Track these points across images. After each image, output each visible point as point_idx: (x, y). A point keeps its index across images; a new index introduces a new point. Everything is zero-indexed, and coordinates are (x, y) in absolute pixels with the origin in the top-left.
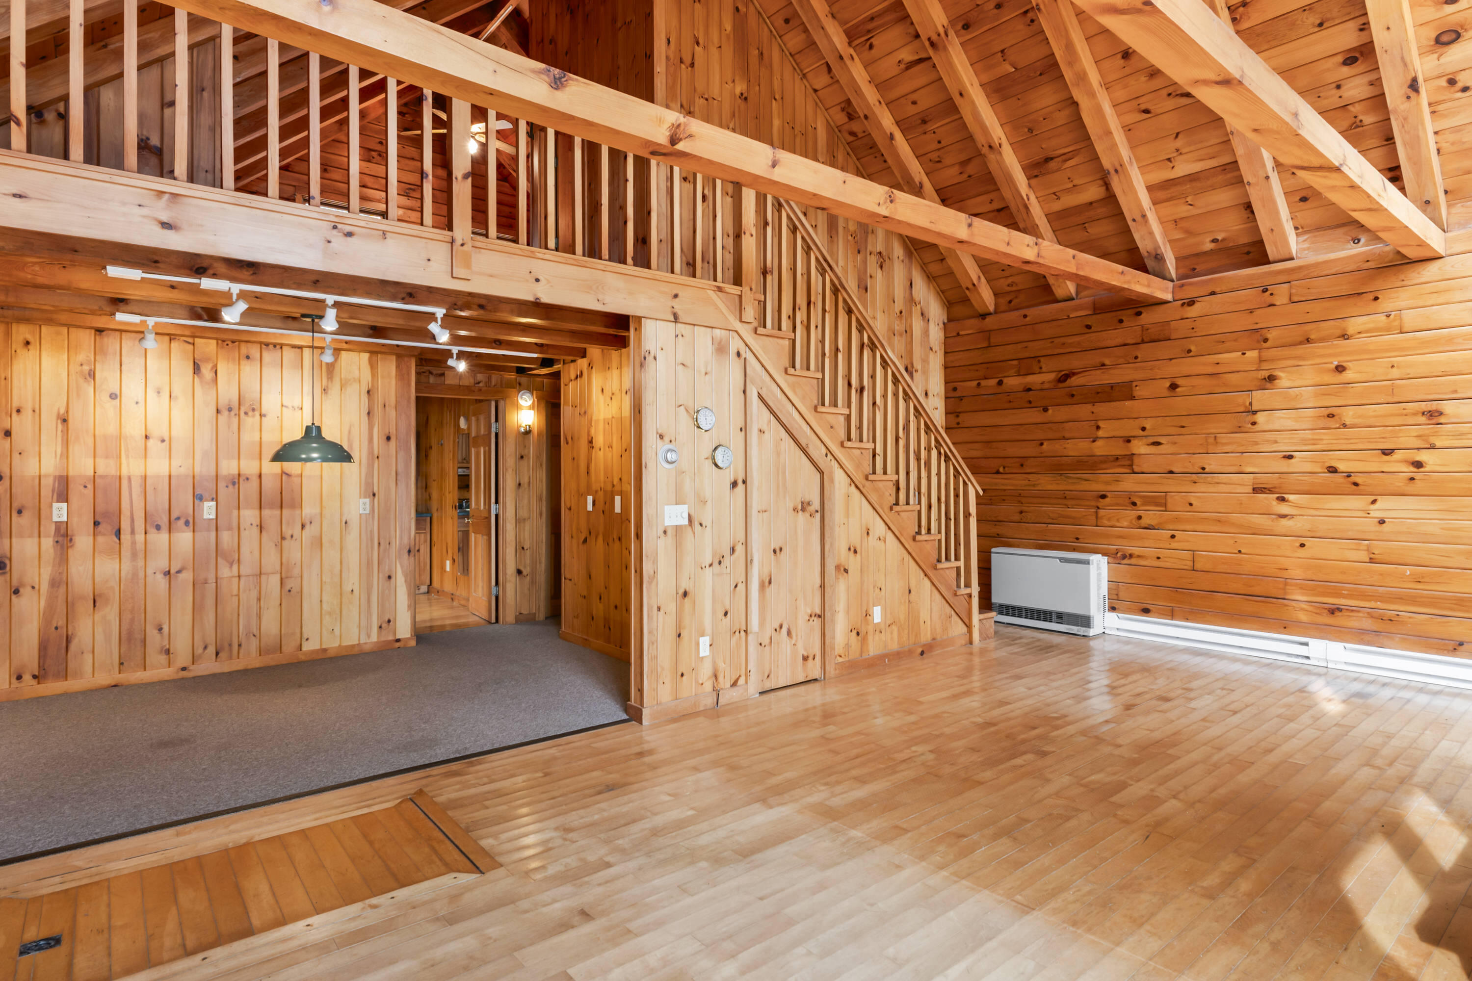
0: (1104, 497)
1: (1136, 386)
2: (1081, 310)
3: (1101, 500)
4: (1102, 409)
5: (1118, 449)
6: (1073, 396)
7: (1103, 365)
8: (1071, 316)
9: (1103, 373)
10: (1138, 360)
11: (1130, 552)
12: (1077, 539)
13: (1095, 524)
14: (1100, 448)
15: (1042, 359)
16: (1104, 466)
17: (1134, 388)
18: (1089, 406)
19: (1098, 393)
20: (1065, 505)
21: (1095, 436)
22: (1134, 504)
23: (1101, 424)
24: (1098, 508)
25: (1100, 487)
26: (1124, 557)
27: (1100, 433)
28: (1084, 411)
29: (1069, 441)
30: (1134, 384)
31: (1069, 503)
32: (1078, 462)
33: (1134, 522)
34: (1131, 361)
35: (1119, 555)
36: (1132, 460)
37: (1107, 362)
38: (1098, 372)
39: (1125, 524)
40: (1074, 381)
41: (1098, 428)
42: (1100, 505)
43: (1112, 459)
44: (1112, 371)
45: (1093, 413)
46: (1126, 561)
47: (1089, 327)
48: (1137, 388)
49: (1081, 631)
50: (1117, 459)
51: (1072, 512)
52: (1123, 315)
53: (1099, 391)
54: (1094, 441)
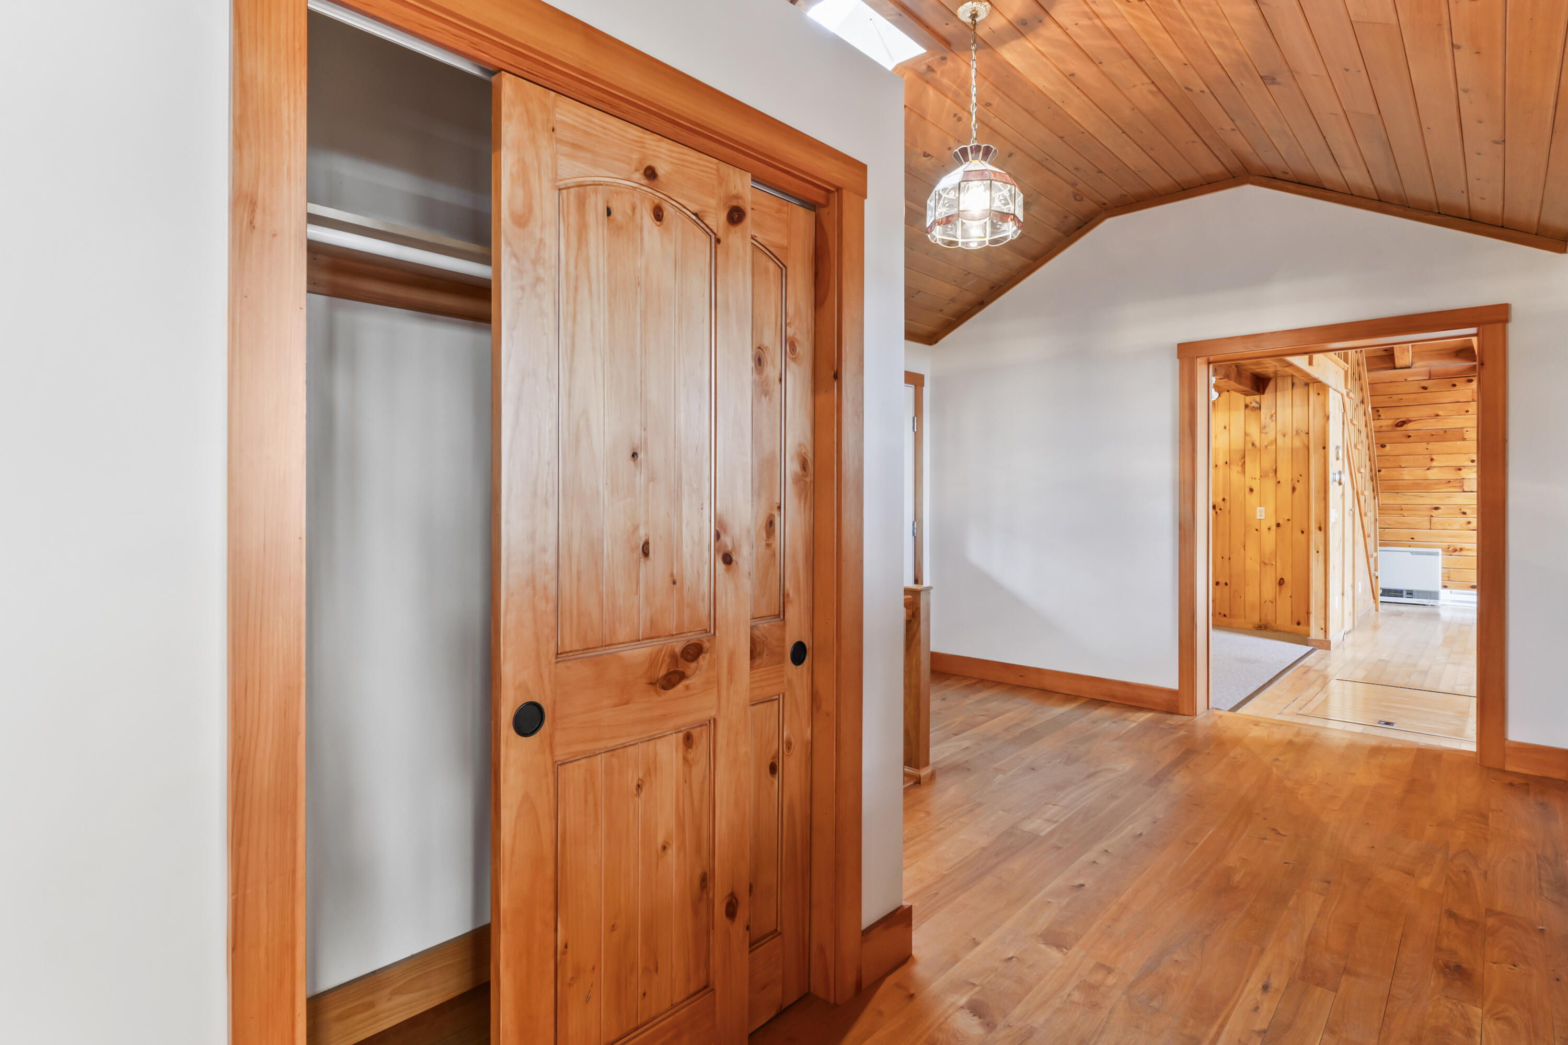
0: (1436, 508)
1: (1467, 431)
2: (1418, 376)
3: (1434, 511)
4: (1434, 446)
5: (1451, 475)
6: (1409, 436)
7: (1438, 415)
8: (1408, 379)
9: (1438, 421)
10: (1469, 413)
11: (1460, 547)
12: (1413, 539)
13: (1429, 528)
14: (1433, 474)
15: (1381, 410)
16: (1438, 487)
17: (1465, 432)
18: (1424, 445)
19: (1433, 435)
20: (1402, 515)
21: (1429, 466)
22: (1464, 513)
23: (1434, 457)
24: (1432, 516)
25: (1436, 502)
26: (1455, 550)
27: (1434, 464)
28: (1420, 447)
29: (1405, 469)
30: (1465, 429)
31: (1405, 513)
32: (1414, 484)
33: (1464, 526)
34: (1462, 414)
35: (1450, 549)
36: (1463, 483)
37: (1440, 413)
38: (1432, 420)
39: (1456, 527)
40: (1409, 426)
41: (1432, 460)
42: (1433, 514)
43: (1444, 482)
44: (1445, 420)
45: (1427, 449)
46: (1456, 553)
47: (1425, 388)
48: (1468, 433)
49: (1431, 602)
50: (1449, 482)
51: (1407, 519)
52: (1454, 381)
53: (1434, 434)
54: (1428, 469)
